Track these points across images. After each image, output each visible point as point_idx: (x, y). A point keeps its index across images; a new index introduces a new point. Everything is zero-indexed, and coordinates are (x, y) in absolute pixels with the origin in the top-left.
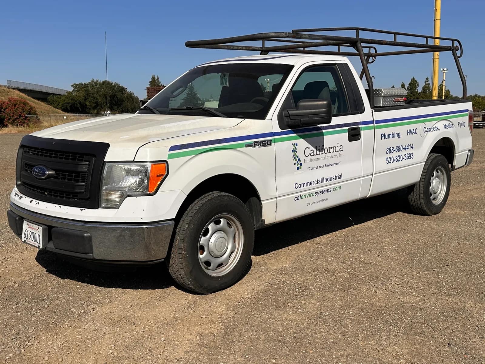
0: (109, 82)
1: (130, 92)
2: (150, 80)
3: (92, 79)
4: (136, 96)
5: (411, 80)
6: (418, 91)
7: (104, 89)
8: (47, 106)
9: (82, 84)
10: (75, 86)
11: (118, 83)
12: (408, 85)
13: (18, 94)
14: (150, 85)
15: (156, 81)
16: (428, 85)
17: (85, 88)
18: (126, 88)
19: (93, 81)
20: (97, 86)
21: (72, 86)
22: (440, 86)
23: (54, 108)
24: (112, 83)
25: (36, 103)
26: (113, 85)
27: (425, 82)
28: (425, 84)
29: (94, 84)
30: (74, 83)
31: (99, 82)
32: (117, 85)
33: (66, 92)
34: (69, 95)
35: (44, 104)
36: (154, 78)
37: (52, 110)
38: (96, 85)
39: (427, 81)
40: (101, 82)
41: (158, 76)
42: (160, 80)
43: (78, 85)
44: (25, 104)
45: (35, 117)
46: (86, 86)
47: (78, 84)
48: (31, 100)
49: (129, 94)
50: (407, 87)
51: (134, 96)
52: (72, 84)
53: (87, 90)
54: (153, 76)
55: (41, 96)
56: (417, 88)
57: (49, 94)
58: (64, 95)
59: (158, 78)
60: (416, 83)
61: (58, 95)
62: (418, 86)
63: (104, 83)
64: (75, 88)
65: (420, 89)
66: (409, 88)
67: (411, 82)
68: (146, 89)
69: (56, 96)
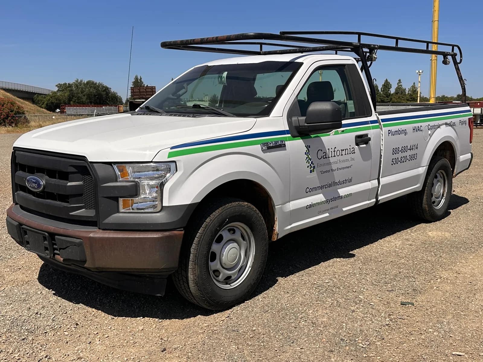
0: (93, 82)
1: (114, 91)
2: (133, 80)
3: (76, 79)
4: (119, 95)
5: (384, 82)
6: (391, 92)
7: (88, 88)
8: (32, 105)
9: (66, 84)
10: (59, 86)
11: (102, 83)
12: (382, 87)
13: (4, 93)
14: (133, 85)
15: (139, 81)
16: (400, 87)
17: (69, 88)
18: (110, 88)
19: (77, 81)
20: (82, 86)
21: (56, 86)
22: (412, 88)
23: (40, 108)
24: (96, 83)
25: (22, 103)
26: (97, 84)
27: (398, 84)
28: (398, 86)
29: (78, 84)
30: (58, 83)
31: (83, 82)
32: (101, 85)
33: (51, 92)
34: (54, 95)
35: (29, 104)
36: (136, 78)
37: (37, 110)
38: (80, 85)
39: (400, 83)
40: (85, 82)
41: (140, 77)
42: (142, 80)
43: (62, 85)
44: (13, 104)
45: (23, 117)
46: (70, 86)
47: (62, 83)
48: (17, 99)
49: (113, 94)
50: (381, 88)
51: (118, 96)
52: (56, 85)
53: (71, 90)
54: (136, 76)
55: (26, 96)
56: (390, 89)
57: (35, 94)
58: (49, 95)
59: (141, 79)
60: (389, 85)
61: (43, 94)
62: (391, 88)
63: (88, 83)
64: (59, 88)
65: (392, 91)
66: (382, 89)
67: (384, 84)
68: (130, 89)
69: (41, 96)
